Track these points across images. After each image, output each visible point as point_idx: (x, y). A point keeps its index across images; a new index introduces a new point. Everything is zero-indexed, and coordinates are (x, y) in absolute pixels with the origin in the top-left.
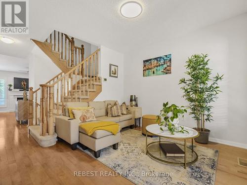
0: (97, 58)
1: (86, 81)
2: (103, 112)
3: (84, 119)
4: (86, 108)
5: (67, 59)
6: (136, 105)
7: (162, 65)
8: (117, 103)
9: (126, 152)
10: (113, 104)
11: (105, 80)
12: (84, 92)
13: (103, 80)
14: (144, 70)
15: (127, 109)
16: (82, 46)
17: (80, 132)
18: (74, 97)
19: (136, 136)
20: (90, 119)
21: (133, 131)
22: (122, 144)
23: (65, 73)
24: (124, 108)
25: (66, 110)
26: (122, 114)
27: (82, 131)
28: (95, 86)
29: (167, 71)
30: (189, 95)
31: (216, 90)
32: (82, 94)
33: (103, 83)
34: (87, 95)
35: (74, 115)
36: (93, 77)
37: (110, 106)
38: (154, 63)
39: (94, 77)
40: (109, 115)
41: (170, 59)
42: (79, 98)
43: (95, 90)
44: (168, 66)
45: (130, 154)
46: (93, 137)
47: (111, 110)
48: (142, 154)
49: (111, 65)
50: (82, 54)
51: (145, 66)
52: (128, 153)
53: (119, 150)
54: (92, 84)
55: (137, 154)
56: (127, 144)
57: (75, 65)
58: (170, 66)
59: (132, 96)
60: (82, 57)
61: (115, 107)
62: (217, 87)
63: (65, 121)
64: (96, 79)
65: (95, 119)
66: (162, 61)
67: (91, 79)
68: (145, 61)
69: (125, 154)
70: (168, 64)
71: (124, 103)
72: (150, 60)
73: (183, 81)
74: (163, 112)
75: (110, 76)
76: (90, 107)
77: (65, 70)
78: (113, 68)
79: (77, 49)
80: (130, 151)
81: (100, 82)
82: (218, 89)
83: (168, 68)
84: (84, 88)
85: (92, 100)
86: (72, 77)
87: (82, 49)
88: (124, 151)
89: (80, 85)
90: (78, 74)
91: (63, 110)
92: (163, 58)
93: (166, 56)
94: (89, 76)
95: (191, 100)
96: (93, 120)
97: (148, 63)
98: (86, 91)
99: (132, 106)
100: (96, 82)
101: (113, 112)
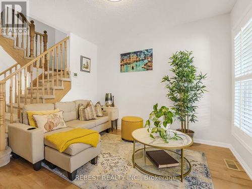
0: (65, 48)
1: (51, 75)
2: (74, 115)
3: (50, 127)
4: (52, 111)
5: (25, 47)
6: (113, 105)
7: (143, 60)
8: (91, 103)
9: (109, 167)
10: (85, 104)
11: (76, 75)
12: (48, 89)
13: (72, 75)
14: (121, 65)
15: (102, 109)
16: (45, 32)
17: (45, 145)
18: (34, 96)
19: (116, 142)
20: (59, 126)
21: (110, 135)
22: (101, 156)
23: (22, 66)
24: (99, 109)
25: (25, 115)
26: (97, 116)
27: (48, 145)
28: (62, 82)
29: (148, 67)
30: (172, 95)
31: (202, 89)
32: (46, 93)
33: (73, 79)
34: (52, 94)
35: (35, 121)
36: (59, 71)
37: (82, 107)
38: (134, 57)
39: (62, 71)
40: (82, 118)
41: (152, 54)
42: (41, 98)
43: (63, 87)
44: (149, 62)
45: (114, 169)
46: (67, 153)
47: (84, 112)
48: (129, 167)
49: (82, 57)
50: (44, 42)
51: (122, 60)
52: (111, 167)
53: (99, 164)
54: (59, 80)
55: (122, 168)
56: (108, 155)
57: (35, 56)
58: (151, 62)
59: (107, 95)
60: (45, 46)
61: (88, 108)
62: (203, 87)
63: (23, 131)
64: (63, 74)
65: (65, 126)
66: (143, 56)
67: (58, 73)
68: (122, 55)
69: (107, 169)
70: (149, 59)
71: (99, 103)
72: (129, 54)
73: (166, 79)
74: (154, 116)
75: (82, 70)
76: (58, 110)
77: (22, 61)
78: (85, 61)
79: (39, 36)
80: (113, 165)
81: (69, 78)
82: (204, 89)
83: (149, 64)
84: (48, 85)
85: (59, 100)
86: (31, 70)
87: (45, 36)
88: (105, 165)
89: (43, 80)
90: (41, 67)
91: (19, 115)
92: (144, 53)
93: (147, 50)
94: (55, 70)
95: (175, 99)
96: (62, 127)
97: (126, 57)
98: (51, 89)
99: (107, 106)
100: (64, 77)
101: (87, 115)
